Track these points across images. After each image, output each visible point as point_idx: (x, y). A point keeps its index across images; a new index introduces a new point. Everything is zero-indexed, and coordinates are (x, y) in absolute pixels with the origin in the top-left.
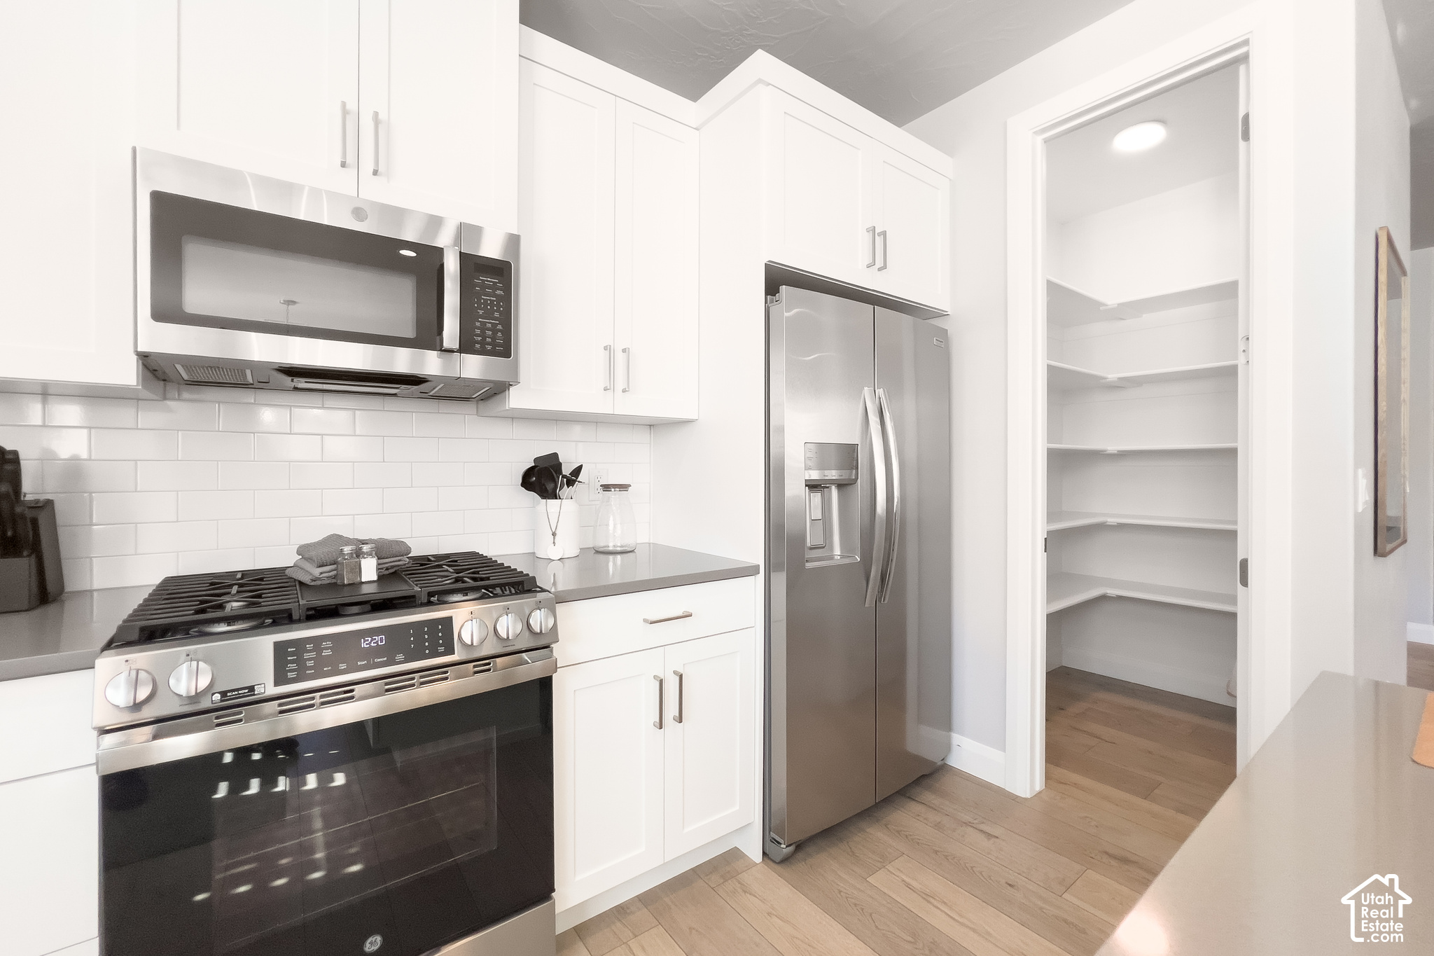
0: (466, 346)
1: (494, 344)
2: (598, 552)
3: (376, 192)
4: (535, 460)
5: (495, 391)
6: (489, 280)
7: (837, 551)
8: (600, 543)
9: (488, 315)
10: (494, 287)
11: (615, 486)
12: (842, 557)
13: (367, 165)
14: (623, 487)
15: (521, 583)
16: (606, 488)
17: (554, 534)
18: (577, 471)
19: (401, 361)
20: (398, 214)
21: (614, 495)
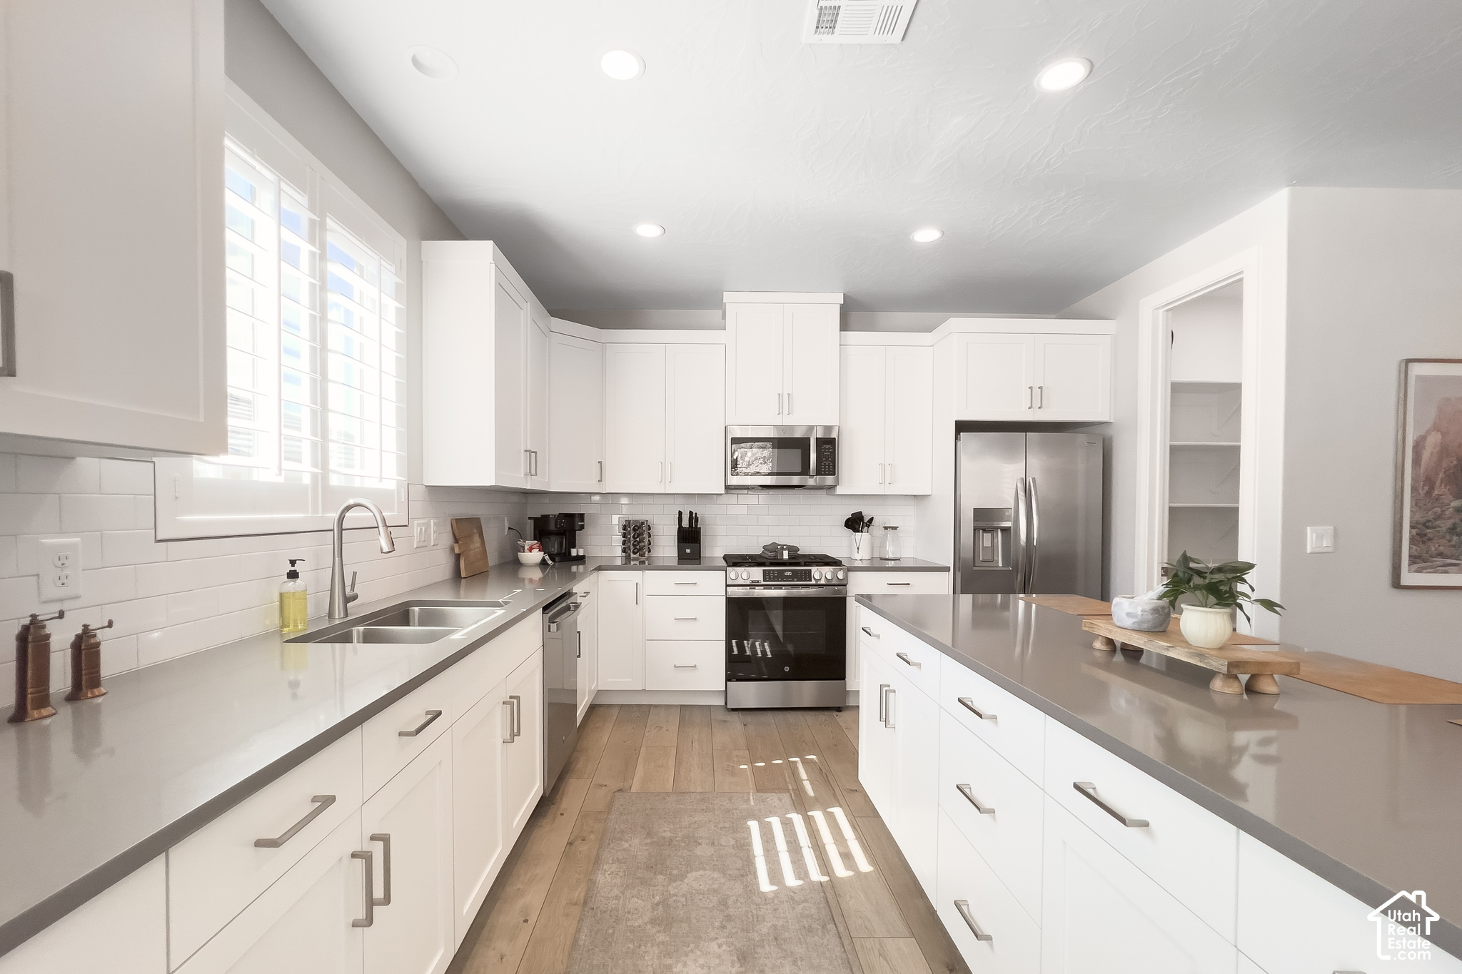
0: (819, 472)
1: (829, 471)
2: (881, 559)
3: (788, 421)
4: (852, 515)
5: (833, 487)
6: (827, 446)
7: (1000, 564)
8: (883, 556)
9: (827, 460)
10: (829, 449)
11: (890, 527)
12: (1003, 566)
13: (786, 411)
14: (895, 528)
15: (836, 562)
16: (886, 528)
17: (858, 548)
18: (871, 520)
19: (795, 480)
20: (792, 427)
21: (890, 532)
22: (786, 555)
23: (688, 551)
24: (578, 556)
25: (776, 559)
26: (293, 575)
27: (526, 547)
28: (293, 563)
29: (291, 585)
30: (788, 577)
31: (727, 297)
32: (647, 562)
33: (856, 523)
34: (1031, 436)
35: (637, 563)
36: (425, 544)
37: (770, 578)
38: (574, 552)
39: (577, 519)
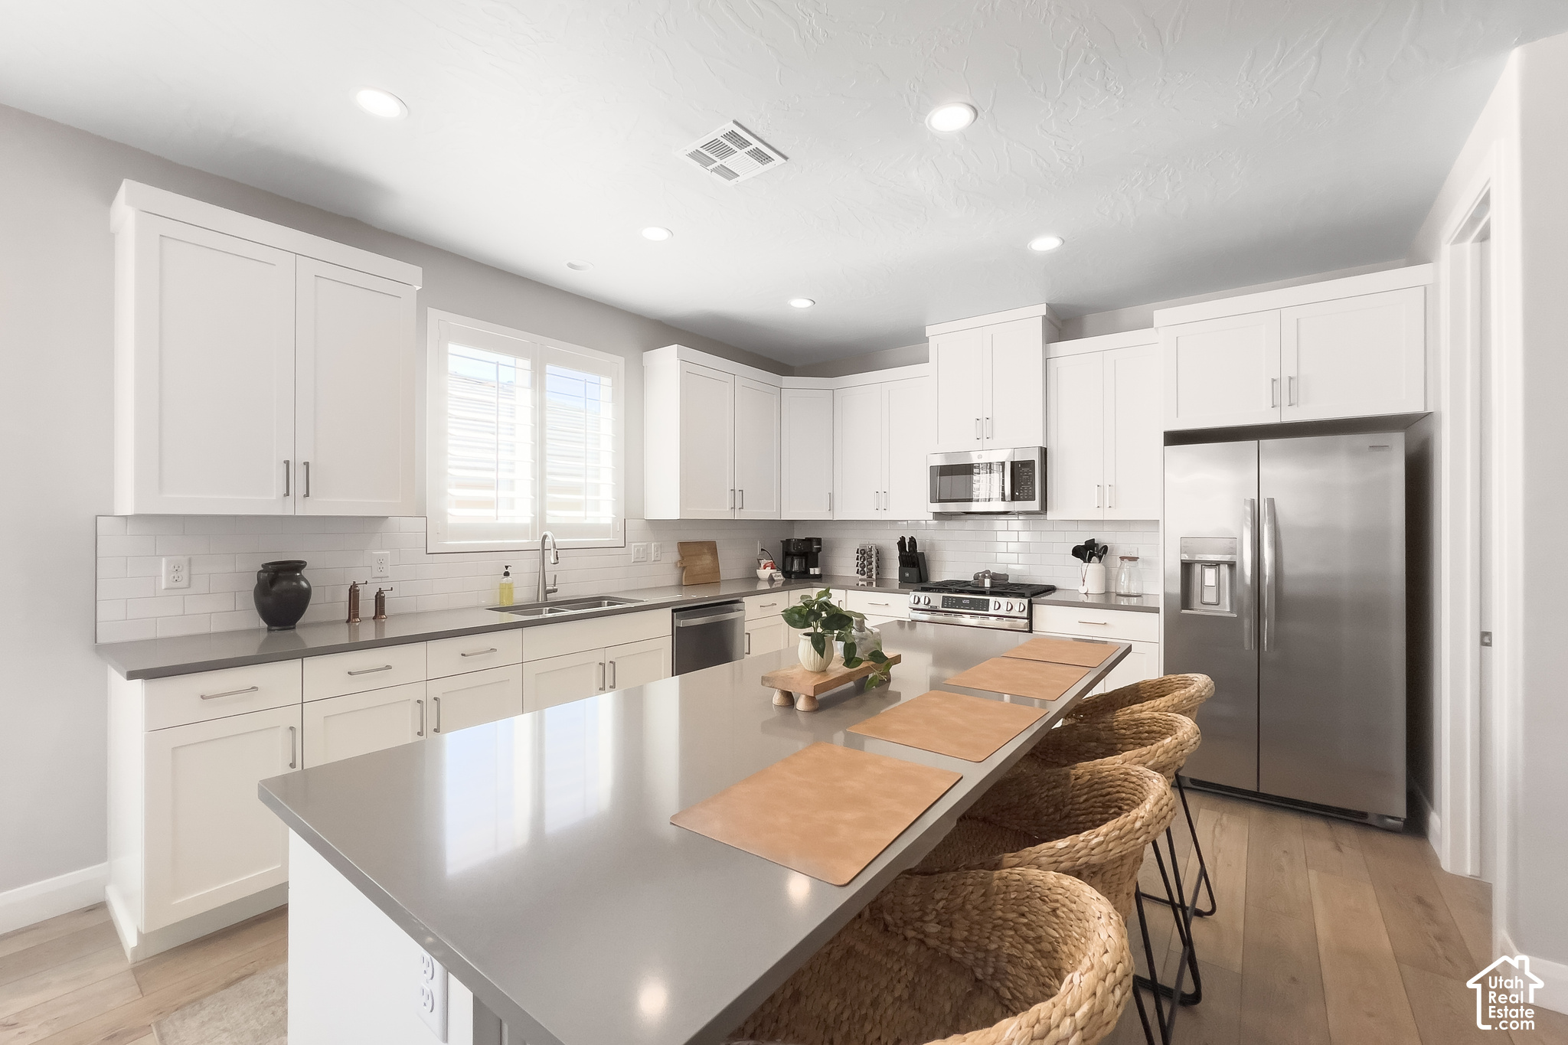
0: (1016, 498)
1: (1028, 496)
2: (1114, 595)
4: (1083, 542)
6: (1026, 470)
7: (1228, 609)
8: (1116, 592)
9: (1025, 484)
10: (1028, 472)
11: (1128, 558)
12: (1229, 611)
13: (985, 436)
14: (1134, 559)
16: (1123, 558)
18: (1106, 548)
21: (1128, 563)
22: (987, 583)
23: (907, 575)
24: (815, 575)
25: (978, 587)
26: (507, 574)
27: (762, 565)
28: (507, 567)
29: (506, 579)
30: (966, 605)
31: (929, 331)
32: (874, 583)
33: (1087, 551)
34: (1266, 443)
35: (865, 583)
36: (644, 559)
37: (948, 604)
38: (812, 571)
39: (814, 543)
